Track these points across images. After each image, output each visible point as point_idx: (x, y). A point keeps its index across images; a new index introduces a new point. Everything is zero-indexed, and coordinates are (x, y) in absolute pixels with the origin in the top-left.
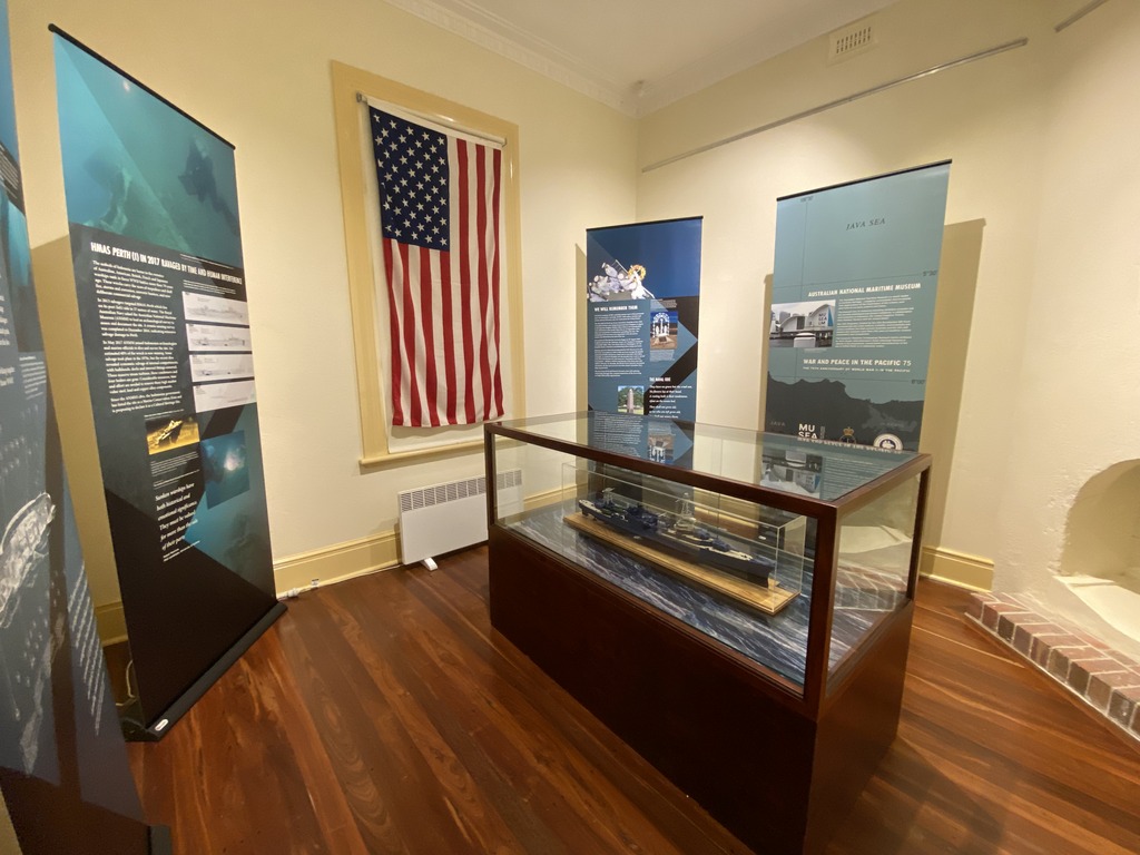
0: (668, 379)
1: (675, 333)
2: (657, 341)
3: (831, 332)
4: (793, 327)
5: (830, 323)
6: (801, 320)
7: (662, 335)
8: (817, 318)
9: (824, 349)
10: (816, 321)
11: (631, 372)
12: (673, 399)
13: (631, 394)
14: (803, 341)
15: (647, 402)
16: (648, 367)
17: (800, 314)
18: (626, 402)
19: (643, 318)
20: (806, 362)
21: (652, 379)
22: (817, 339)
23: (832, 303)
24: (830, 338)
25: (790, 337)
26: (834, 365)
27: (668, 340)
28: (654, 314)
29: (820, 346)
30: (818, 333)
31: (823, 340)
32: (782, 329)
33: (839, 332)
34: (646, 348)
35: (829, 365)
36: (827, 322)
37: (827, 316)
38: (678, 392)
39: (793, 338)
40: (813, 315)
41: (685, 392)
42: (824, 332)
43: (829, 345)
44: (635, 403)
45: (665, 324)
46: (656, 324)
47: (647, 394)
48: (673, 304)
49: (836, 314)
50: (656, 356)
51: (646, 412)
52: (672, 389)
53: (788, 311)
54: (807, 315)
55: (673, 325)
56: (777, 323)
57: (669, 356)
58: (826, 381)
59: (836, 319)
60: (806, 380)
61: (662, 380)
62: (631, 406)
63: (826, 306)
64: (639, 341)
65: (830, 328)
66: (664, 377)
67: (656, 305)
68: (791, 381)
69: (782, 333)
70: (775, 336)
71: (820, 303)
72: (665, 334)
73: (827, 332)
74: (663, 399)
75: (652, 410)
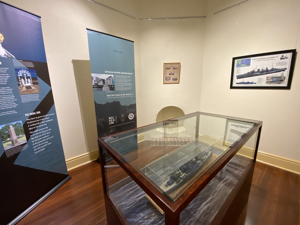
0: (39, 112)
1: (37, 83)
2: (24, 89)
4: (101, 83)
7: (27, 85)
10: (109, 81)
11: (8, 113)
12: (45, 123)
14: (105, 88)
15: (27, 131)
18: (9, 136)
20: (108, 96)
21: (27, 115)
23: (112, 76)
27: (33, 88)
28: (17, 70)
30: (110, 85)
31: (112, 88)
33: (116, 86)
34: (17, 94)
37: (112, 80)
39: (102, 87)
40: (107, 79)
43: (114, 90)
44: (17, 134)
45: (28, 78)
46: (21, 77)
47: (26, 126)
52: (43, 118)
55: (34, 79)
56: (95, 81)
58: (115, 102)
60: (108, 102)
61: (34, 113)
66: (35, 111)
70: (95, 86)
71: (109, 75)
72: (29, 84)
73: (113, 85)
74: (38, 125)
75: (32, 134)
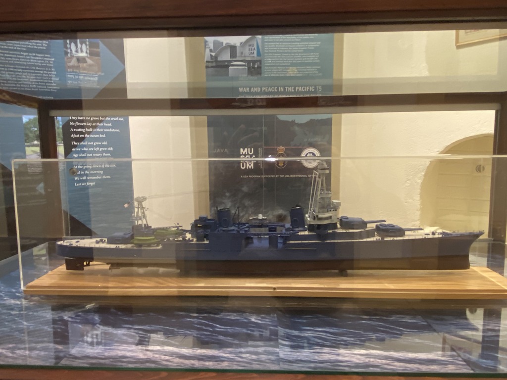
1: (98, 54)
4: (226, 56)
5: (259, 54)
6: (233, 49)
9: (256, 78)
17: (232, 44)
20: (241, 89)
22: (249, 68)
24: (259, 68)
25: (225, 66)
26: (265, 92)
27: (89, 61)
29: (252, 75)
30: (249, 62)
33: (266, 62)
34: (60, 69)
35: (261, 93)
37: (255, 46)
38: (107, 125)
39: (227, 66)
40: (243, 45)
41: (115, 125)
42: (254, 62)
45: (83, 42)
47: (66, 127)
49: (263, 45)
50: (73, 81)
52: (100, 121)
53: (220, 39)
54: (238, 45)
56: (211, 51)
59: (263, 49)
65: (259, 58)
69: (216, 61)
70: (210, 65)
73: (257, 61)
74: (89, 133)
75: (75, 146)
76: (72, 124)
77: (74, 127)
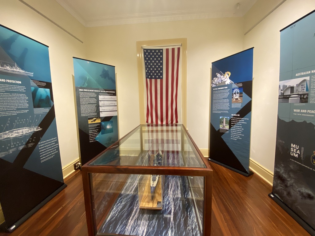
0: (239, 115)
1: (242, 96)
2: (234, 100)
3: (308, 94)
4: (288, 93)
5: (307, 90)
6: (292, 88)
7: (237, 97)
8: (301, 86)
9: (304, 104)
10: (300, 89)
11: (225, 112)
12: (241, 123)
13: (225, 120)
14: (294, 99)
15: (230, 124)
16: (231, 110)
17: (292, 86)
18: (223, 123)
19: (229, 91)
20: (295, 110)
21: (232, 115)
22: (301, 98)
23: (308, 78)
24: (307, 98)
26: (309, 113)
27: (239, 99)
28: (233, 90)
29: (302, 102)
30: (301, 95)
31: (304, 99)
32: (283, 93)
33: (312, 94)
34: (230, 103)
35: (306, 113)
36: (305, 89)
37: (305, 86)
38: (243, 121)
39: (288, 98)
40: (298, 85)
41: (245, 121)
42: (304, 95)
43: (306, 102)
44: (226, 124)
45: (238, 93)
46: (234, 93)
47: (230, 120)
48: (241, 85)
49: (310, 84)
50: (234, 106)
51: (230, 128)
52: (240, 119)
53: (286, 84)
54: (295, 86)
55: (241, 93)
56: (281, 90)
57: (239, 106)
58: (305, 122)
59: (310, 87)
60: (295, 120)
61: (236, 115)
62: (225, 124)
63: (305, 80)
64: (228, 100)
65: (307, 92)
66: (237, 114)
67: (234, 86)
68: (287, 120)
69: (283, 95)
70: (280, 97)
71: (301, 79)
72: (238, 97)
73: (306, 94)
74: (236, 123)
75: (232, 127)
76: (232, 120)
77: (232, 121)
